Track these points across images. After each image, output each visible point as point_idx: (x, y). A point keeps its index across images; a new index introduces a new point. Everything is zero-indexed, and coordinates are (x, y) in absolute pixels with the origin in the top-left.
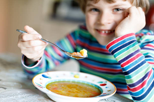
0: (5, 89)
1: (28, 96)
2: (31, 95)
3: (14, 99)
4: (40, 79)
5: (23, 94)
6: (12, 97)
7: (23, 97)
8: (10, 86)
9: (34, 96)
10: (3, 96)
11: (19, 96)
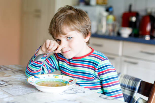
0: (13, 85)
1: (25, 89)
2: (28, 88)
3: (17, 90)
4: (33, 79)
5: (22, 88)
6: (16, 89)
7: (22, 89)
8: (16, 84)
9: (29, 88)
10: (11, 89)
11: (20, 89)
